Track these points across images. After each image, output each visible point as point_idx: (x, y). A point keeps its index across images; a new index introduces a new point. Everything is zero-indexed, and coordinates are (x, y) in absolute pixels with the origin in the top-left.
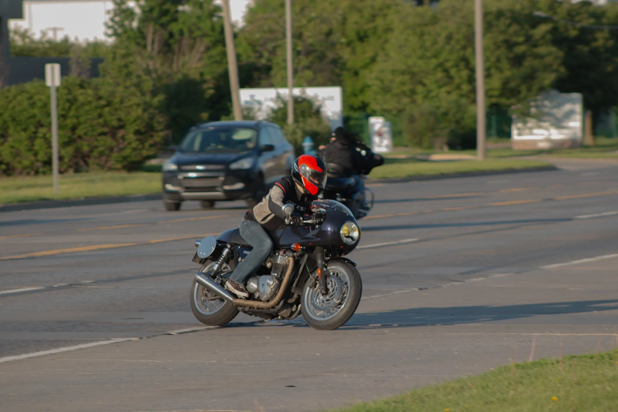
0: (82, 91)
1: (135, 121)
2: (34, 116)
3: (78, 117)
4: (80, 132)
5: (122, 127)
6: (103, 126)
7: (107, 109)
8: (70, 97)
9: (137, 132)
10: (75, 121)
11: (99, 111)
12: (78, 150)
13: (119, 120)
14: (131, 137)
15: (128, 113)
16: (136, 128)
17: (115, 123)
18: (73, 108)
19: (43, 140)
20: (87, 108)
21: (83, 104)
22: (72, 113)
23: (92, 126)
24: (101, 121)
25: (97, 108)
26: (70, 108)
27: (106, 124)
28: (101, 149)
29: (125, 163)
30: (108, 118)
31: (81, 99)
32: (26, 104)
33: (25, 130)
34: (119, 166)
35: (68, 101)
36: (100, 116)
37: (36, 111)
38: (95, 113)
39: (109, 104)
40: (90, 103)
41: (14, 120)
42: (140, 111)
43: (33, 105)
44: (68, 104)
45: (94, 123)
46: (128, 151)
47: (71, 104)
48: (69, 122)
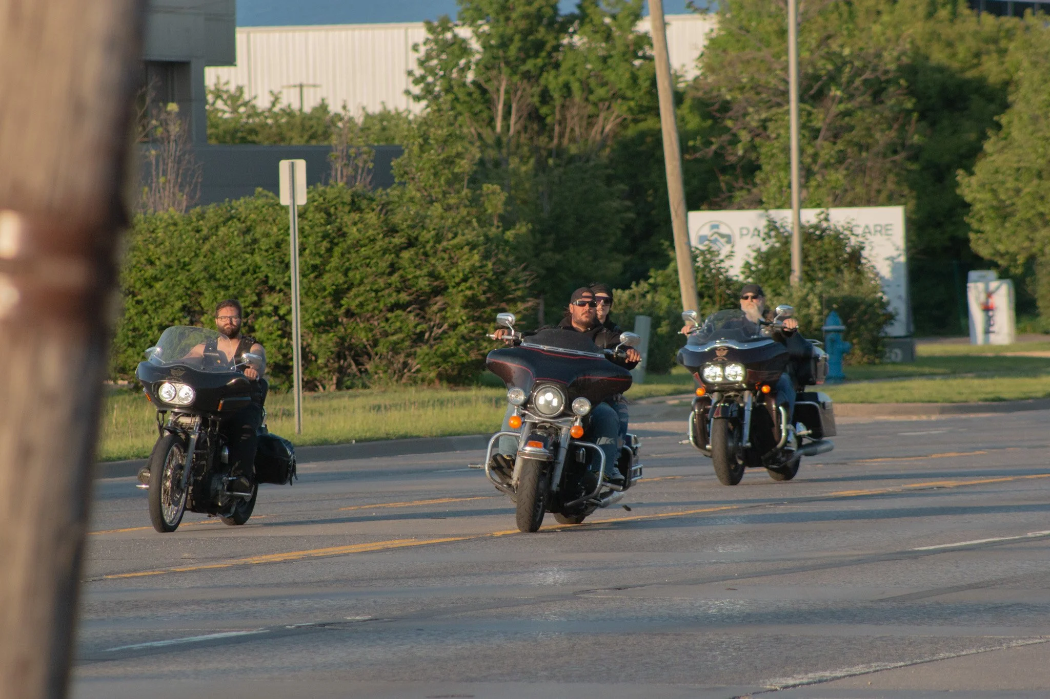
0: (356, 216)
1: (465, 279)
2: (254, 270)
3: (346, 271)
4: (350, 301)
6: (398, 290)
7: (406, 255)
8: (330, 229)
9: (470, 303)
10: (340, 279)
11: (389, 258)
12: (345, 342)
13: (432, 275)
14: (458, 313)
15: (453, 264)
16: (468, 293)
18: (337, 251)
20: (365, 251)
21: (357, 245)
22: (335, 261)
23: (377, 291)
24: (394, 279)
25: (385, 251)
26: (330, 250)
27: (405, 284)
28: (394, 338)
30: (411, 272)
31: (353, 232)
32: (237, 243)
34: (431, 375)
35: (326, 237)
36: (393, 268)
37: (258, 259)
38: (384, 265)
39: (411, 243)
40: (373, 240)
41: (211, 277)
42: (476, 258)
44: (325, 244)
45: (381, 282)
46: (451, 343)
47: (333, 244)
48: (327, 280)
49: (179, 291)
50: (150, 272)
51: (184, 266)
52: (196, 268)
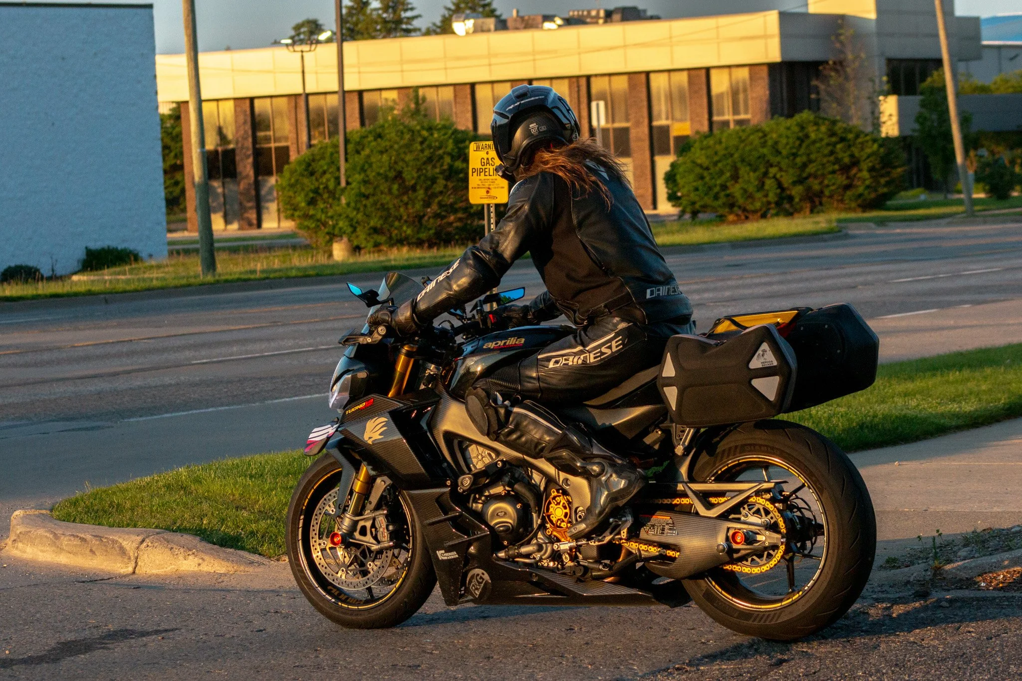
0: (815, 128)
1: (868, 157)
2: (764, 156)
3: (808, 155)
4: (811, 169)
5: (855, 163)
6: (834, 164)
7: (839, 146)
8: (801, 134)
9: (871, 170)
10: (804, 159)
11: (830, 148)
12: (809, 189)
13: (852, 156)
14: (865, 174)
15: (862, 149)
16: (870, 164)
17: (847, 160)
18: (804, 145)
19: (773, 180)
20: (818, 145)
21: (814, 142)
22: (802, 151)
23: (823, 165)
24: (832, 158)
25: (828, 144)
26: (800, 145)
27: (837, 161)
28: (832, 188)
29: (860, 201)
30: (840, 155)
31: (813, 136)
32: (757, 142)
33: (755, 171)
34: (853, 205)
35: (798, 138)
36: (832, 153)
37: (765, 151)
38: (826, 151)
39: (843, 140)
40: (821, 140)
41: (743, 161)
42: (875, 146)
43: (764, 144)
44: (798, 143)
45: (825, 160)
46: (861, 190)
47: (802, 141)
48: (799, 160)
49: (728, 167)
50: (716, 158)
51: (732, 155)
52: (736, 156)
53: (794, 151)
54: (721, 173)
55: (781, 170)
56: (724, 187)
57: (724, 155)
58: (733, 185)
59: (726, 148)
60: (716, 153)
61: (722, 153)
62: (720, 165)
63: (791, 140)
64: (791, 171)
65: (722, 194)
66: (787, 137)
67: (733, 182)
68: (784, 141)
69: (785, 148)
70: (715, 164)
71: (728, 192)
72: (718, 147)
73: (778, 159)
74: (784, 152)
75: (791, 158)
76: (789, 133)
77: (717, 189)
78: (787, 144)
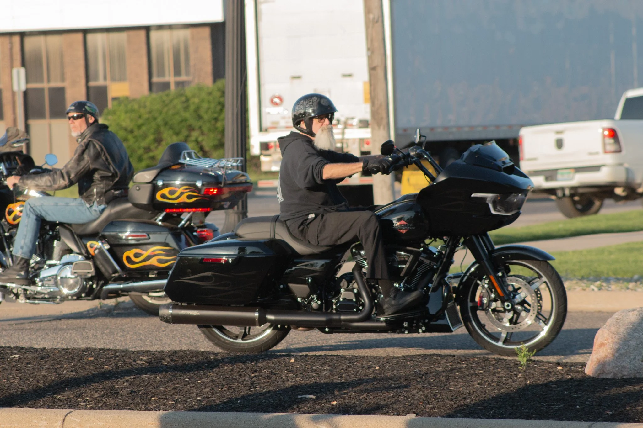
19: (195, 143)
43: (186, 109)
53: (216, 115)
54: (145, 136)
55: (202, 133)
56: (148, 149)
57: (148, 119)
58: (157, 147)
59: (150, 112)
60: (140, 117)
61: (145, 116)
62: (144, 128)
63: (212, 105)
64: (212, 135)
65: (145, 156)
66: (209, 102)
67: (156, 145)
68: (205, 105)
69: (206, 112)
70: (139, 127)
71: (151, 154)
72: (142, 111)
73: (200, 123)
74: (206, 117)
75: (213, 122)
76: (211, 98)
77: (140, 152)
78: (209, 108)
